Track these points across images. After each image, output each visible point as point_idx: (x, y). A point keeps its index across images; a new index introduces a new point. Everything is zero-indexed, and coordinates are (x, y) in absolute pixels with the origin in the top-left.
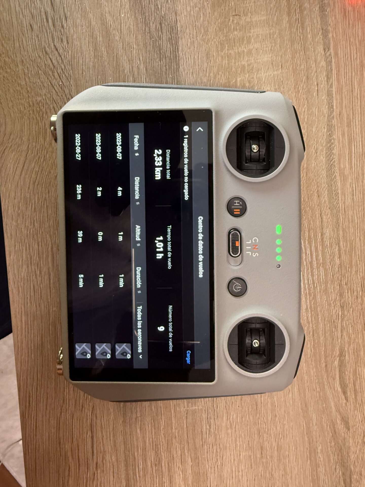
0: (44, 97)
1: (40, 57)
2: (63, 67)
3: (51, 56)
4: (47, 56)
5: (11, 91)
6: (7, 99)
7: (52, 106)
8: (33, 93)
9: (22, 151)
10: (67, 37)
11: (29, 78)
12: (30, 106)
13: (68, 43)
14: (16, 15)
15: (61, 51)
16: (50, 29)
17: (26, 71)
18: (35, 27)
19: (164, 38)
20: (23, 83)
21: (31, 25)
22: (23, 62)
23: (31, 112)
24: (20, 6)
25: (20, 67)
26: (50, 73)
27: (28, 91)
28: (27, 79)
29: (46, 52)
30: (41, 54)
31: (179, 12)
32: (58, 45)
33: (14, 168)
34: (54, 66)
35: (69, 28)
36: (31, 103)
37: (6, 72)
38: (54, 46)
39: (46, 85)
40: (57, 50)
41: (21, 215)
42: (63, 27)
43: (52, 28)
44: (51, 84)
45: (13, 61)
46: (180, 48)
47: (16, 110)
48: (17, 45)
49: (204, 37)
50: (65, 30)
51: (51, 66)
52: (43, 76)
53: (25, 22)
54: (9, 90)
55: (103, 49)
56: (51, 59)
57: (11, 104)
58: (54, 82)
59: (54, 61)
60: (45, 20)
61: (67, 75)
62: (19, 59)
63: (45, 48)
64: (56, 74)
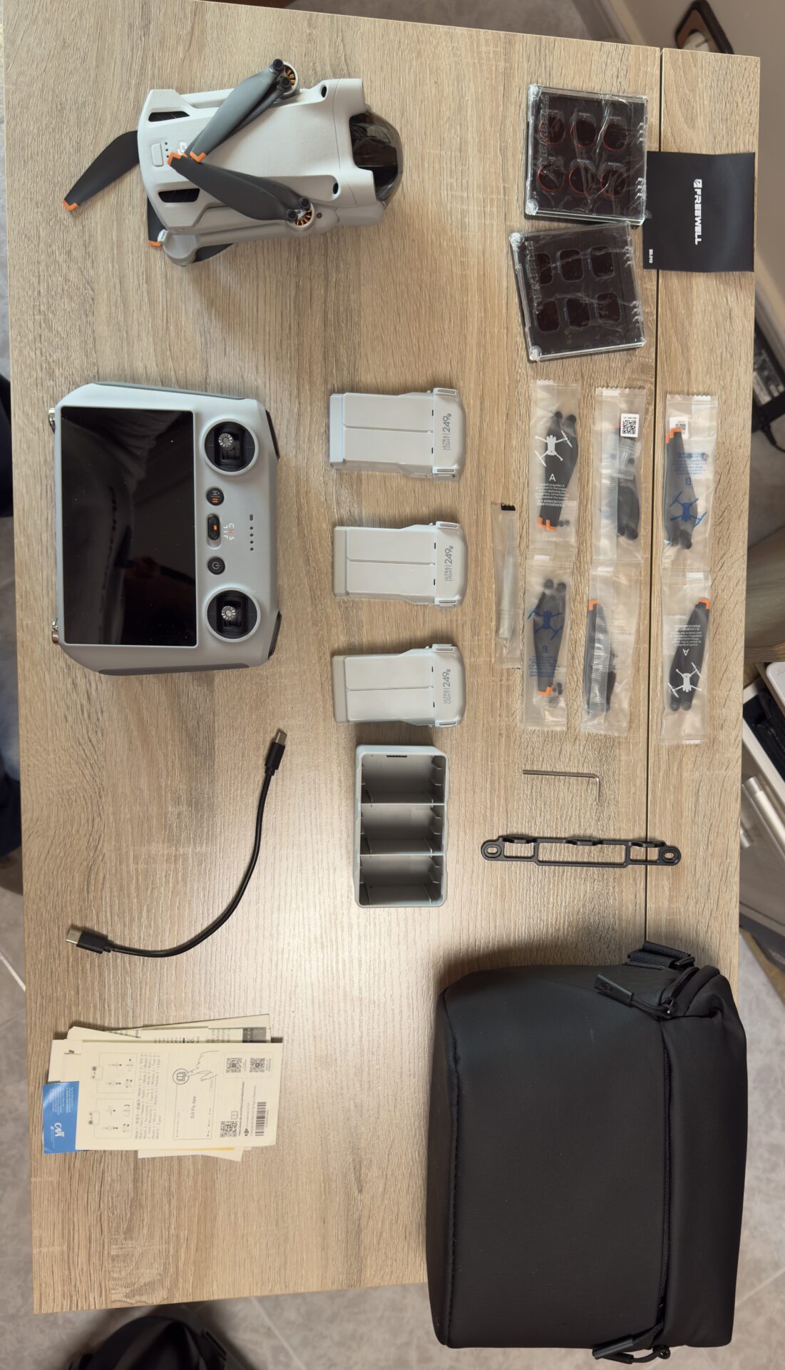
0: (74, 786)
1: (72, 747)
2: (96, 758)
3: (84, 747)
4: (81, 747)
5: (41, 778)
6: (36, 786)
7: (82, 795)
8: (63, 782)
9: (48, 837)
10: (102, 730)
11: (60, 767)
12: (59, 794)
13: (103, 736)
14: (51, 707)
15: (94, 742)
16: (84, 720)
17: (57, 759)
18: (70, 718)
19: (201, 736)
20: (54, 771)
21: (66, 717)
22: (55, 751)
23: (60, 800)
24: (55, 697)
25: (52, 756)
26: (83, 763)
27: (58, 780)
28: (58, 768)
29: (79, 743)
30: (74, 745)
31: (217, 712)
32: (91, 737)
33: (38, 853)
34: (86, 756)
35: (105, 722)
36: (61, 791)
37: (38, 760)
38: (89, 738)
39: (77, 774)
40: (91, 741)
41: (43, 898)
42: (98, 720)
43: (87, 721)
44: (83, 773)
45: (45, 749)
46: (216, 747)
47: (45, 796)
48: (50, 733)
49: (241, 737)
50: (101, 723)
51: (84, 756)
52: (74, 766)
53: (59, 714)
54: (39, 777)
55: (138, 743)
56: (84, 750)
57: (39, 791)
58: (86, 772)
59: (86, 752)
60: (80, 712)
61: (100, 766)
62: (51, 748)
63: (78, 739)
64: (88, 764)
